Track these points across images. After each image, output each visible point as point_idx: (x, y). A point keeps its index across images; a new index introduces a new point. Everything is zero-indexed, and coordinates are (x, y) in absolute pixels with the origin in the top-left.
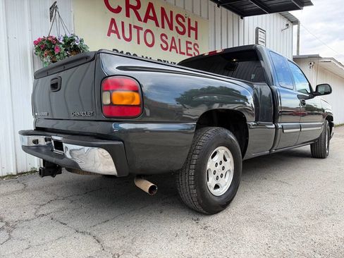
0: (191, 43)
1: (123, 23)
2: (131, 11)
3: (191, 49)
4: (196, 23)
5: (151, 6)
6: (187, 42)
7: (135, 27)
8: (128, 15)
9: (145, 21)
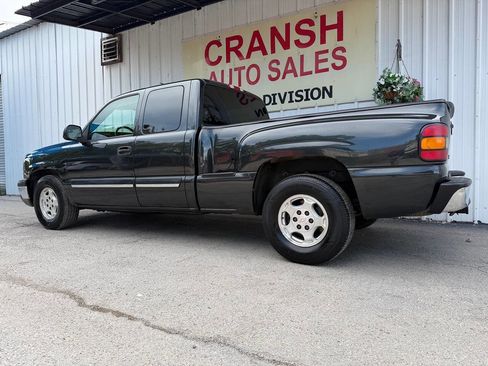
0: (327, 51)
1: (223, 71)
2: (233, 54)
3: (326, 60)
4: (340, 15)
5: (256, 35)
6: (317, 54)
7: (236, 69)
8: (228, 60)
9: (248, 56)
